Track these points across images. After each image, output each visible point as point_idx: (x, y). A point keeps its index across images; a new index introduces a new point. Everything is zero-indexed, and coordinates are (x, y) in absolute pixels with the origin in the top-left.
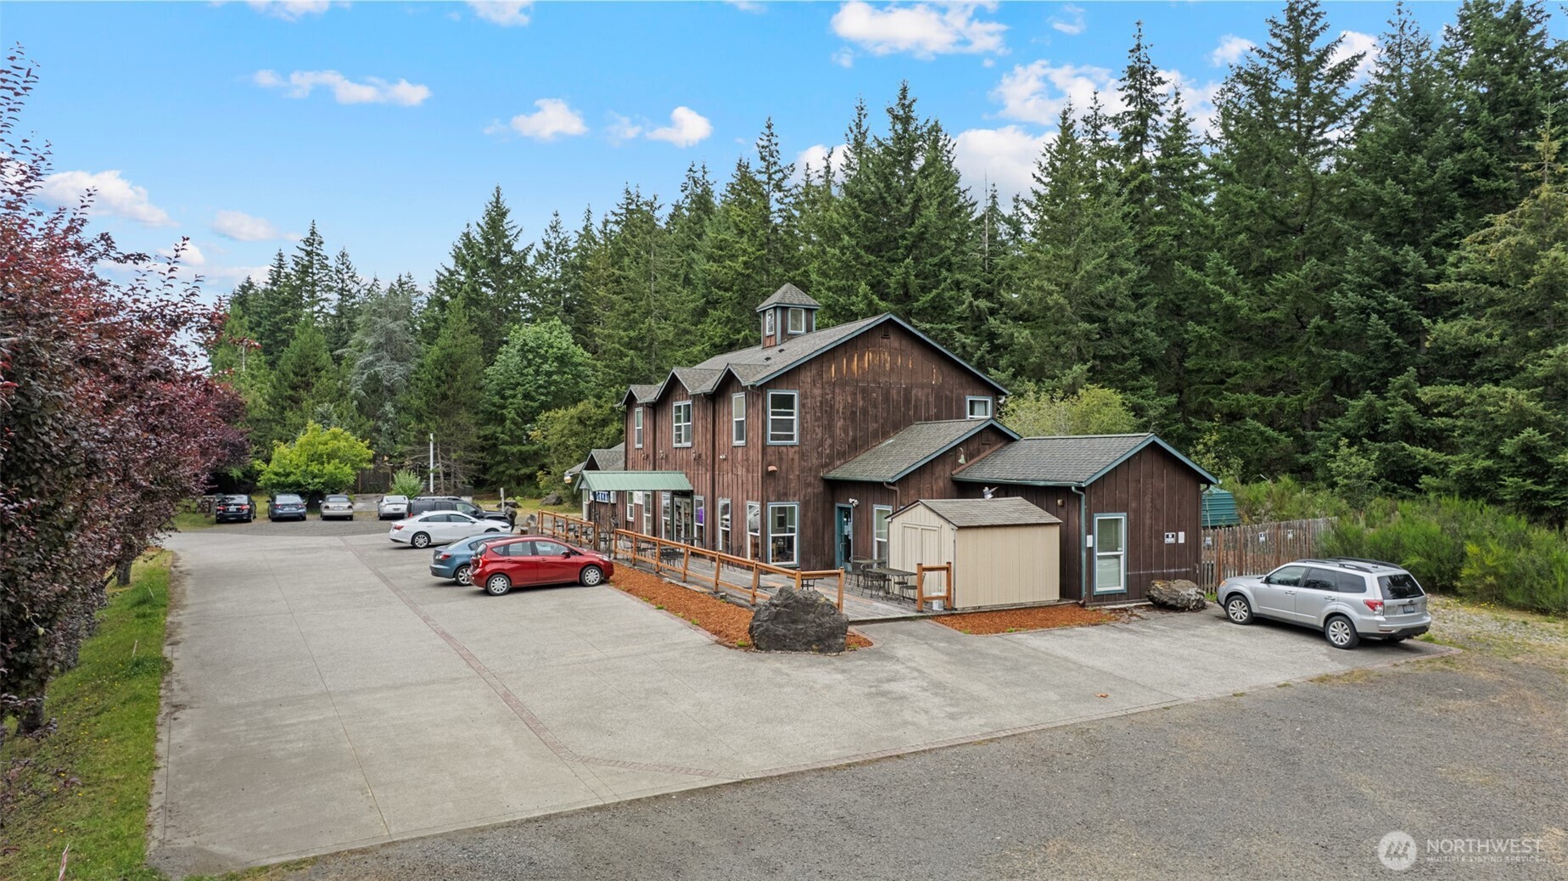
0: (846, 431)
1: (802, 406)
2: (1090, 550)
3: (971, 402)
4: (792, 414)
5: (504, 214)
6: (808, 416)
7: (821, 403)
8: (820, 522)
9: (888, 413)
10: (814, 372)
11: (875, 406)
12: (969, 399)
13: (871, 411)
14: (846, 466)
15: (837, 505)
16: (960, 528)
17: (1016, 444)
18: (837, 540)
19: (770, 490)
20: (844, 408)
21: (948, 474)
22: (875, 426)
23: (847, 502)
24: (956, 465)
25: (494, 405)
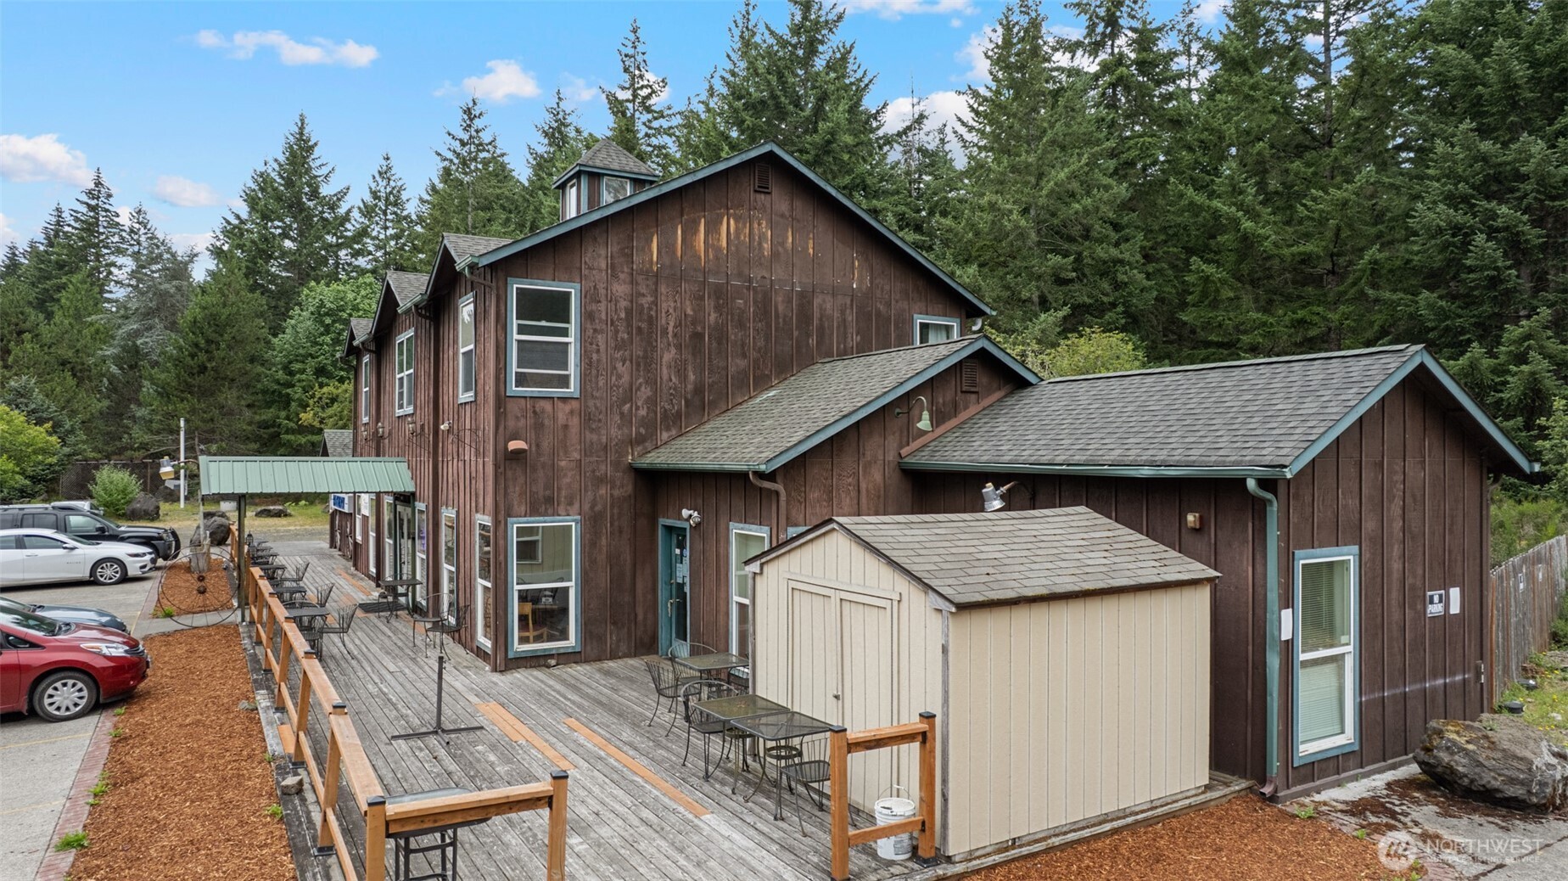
0: (681, 373)
1: (588, 316)
2: (1288, 646)
3: (924, 327)
4: (564, 332)
5: (310, 149)
6: (601, 338)
7: (629, 312)
8: (627, 557)
9: (767, 338)
10: (614, 248)
11: (741, 325)
12: (919, 320)
13: (734, 334)
14: (681, 441)
15: (663, 521)
16: (964, 608)
17: (1036, 392)
18: (662, 593)
19: (515, 492)
20: (678, 325)
21: (891, 456)
22: (742, 363)
23: (680, 517)
24: (910, 433)
25: (278, 382)
